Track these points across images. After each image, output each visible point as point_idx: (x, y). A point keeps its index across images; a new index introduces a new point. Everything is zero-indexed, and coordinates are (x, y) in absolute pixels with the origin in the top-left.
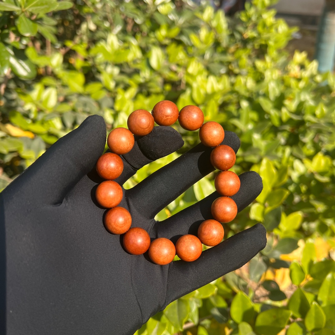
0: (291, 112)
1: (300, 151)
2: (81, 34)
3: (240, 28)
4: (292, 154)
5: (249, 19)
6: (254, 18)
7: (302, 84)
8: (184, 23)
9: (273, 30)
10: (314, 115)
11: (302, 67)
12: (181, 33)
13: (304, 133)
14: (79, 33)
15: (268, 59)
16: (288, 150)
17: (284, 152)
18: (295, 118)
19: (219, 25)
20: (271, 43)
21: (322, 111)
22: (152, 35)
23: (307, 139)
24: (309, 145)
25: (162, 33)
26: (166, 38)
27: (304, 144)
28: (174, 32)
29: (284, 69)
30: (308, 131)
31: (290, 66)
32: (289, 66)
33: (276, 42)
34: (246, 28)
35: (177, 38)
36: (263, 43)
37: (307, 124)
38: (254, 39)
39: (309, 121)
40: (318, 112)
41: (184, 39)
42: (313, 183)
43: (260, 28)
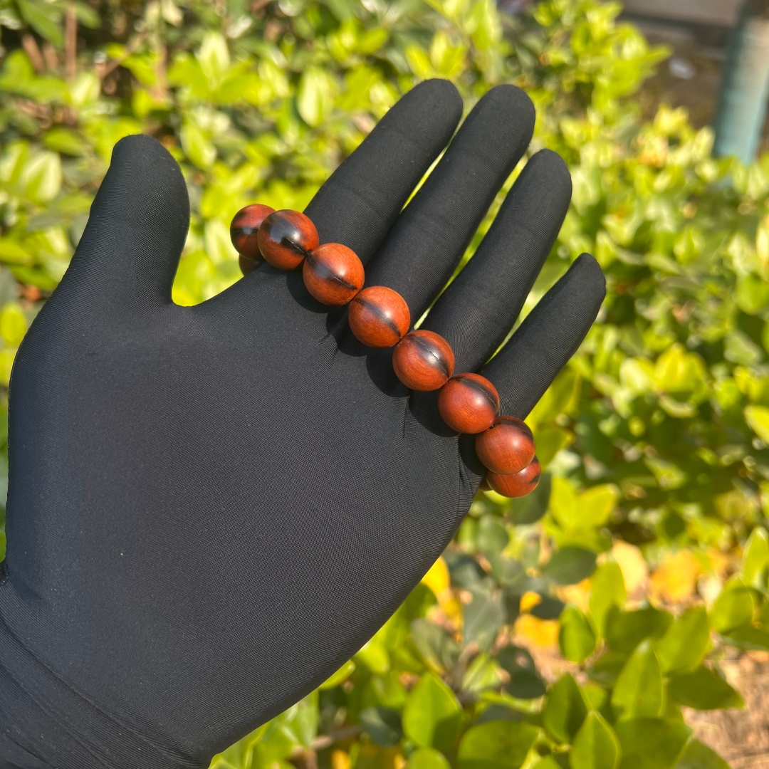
0: (621, 247)
1: (639, 340)
2: (146, 31)
3: (533, 41)
4: (618, 347)
5: (557, 19)
6: (567, 20)
7: (662, 182)
8: (400, 20)
9: (610, 51)
10: (672, 256)
11: (674, 142)
12: (391, 43)
13: (649, 298)
14: (141, 27)
15: (594, 118)
16: (611, 336)
17: (600, 338)
18: (627, 258)
19: (481, 29)
20: (603, 81)
21: (690, 246)
22: (319, 44)
23: (657, 311)
24: (660, 326)
25: (345, 41)
26: (354, 52)
27: (648, 324)
28: (375, 40)
29: (630, 142)
30: (659, 294)
31: (643, 137)
32: (640, 137)
33: (615, 79)
34: (547, 41)
35: (380, 56)
36: (583, 78)
37: (657, 277)
38: (561, 68)
39: (659, 270)
40: (680, 249)
41: (395, 57)
42: (656, 417)
43: (577, 44)
